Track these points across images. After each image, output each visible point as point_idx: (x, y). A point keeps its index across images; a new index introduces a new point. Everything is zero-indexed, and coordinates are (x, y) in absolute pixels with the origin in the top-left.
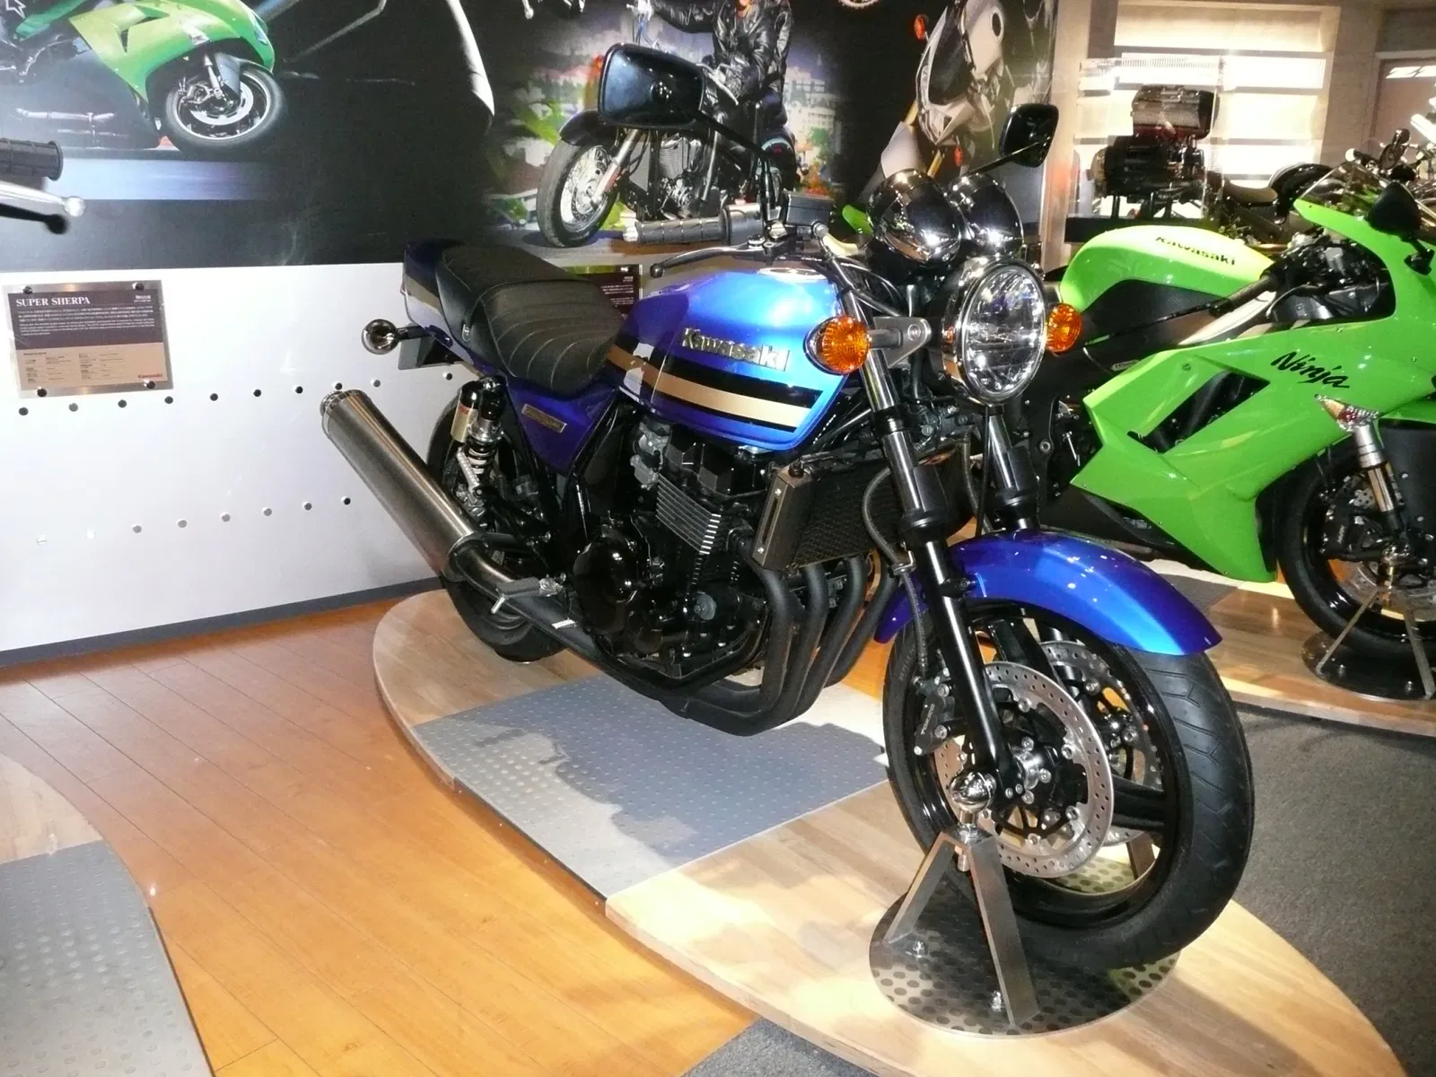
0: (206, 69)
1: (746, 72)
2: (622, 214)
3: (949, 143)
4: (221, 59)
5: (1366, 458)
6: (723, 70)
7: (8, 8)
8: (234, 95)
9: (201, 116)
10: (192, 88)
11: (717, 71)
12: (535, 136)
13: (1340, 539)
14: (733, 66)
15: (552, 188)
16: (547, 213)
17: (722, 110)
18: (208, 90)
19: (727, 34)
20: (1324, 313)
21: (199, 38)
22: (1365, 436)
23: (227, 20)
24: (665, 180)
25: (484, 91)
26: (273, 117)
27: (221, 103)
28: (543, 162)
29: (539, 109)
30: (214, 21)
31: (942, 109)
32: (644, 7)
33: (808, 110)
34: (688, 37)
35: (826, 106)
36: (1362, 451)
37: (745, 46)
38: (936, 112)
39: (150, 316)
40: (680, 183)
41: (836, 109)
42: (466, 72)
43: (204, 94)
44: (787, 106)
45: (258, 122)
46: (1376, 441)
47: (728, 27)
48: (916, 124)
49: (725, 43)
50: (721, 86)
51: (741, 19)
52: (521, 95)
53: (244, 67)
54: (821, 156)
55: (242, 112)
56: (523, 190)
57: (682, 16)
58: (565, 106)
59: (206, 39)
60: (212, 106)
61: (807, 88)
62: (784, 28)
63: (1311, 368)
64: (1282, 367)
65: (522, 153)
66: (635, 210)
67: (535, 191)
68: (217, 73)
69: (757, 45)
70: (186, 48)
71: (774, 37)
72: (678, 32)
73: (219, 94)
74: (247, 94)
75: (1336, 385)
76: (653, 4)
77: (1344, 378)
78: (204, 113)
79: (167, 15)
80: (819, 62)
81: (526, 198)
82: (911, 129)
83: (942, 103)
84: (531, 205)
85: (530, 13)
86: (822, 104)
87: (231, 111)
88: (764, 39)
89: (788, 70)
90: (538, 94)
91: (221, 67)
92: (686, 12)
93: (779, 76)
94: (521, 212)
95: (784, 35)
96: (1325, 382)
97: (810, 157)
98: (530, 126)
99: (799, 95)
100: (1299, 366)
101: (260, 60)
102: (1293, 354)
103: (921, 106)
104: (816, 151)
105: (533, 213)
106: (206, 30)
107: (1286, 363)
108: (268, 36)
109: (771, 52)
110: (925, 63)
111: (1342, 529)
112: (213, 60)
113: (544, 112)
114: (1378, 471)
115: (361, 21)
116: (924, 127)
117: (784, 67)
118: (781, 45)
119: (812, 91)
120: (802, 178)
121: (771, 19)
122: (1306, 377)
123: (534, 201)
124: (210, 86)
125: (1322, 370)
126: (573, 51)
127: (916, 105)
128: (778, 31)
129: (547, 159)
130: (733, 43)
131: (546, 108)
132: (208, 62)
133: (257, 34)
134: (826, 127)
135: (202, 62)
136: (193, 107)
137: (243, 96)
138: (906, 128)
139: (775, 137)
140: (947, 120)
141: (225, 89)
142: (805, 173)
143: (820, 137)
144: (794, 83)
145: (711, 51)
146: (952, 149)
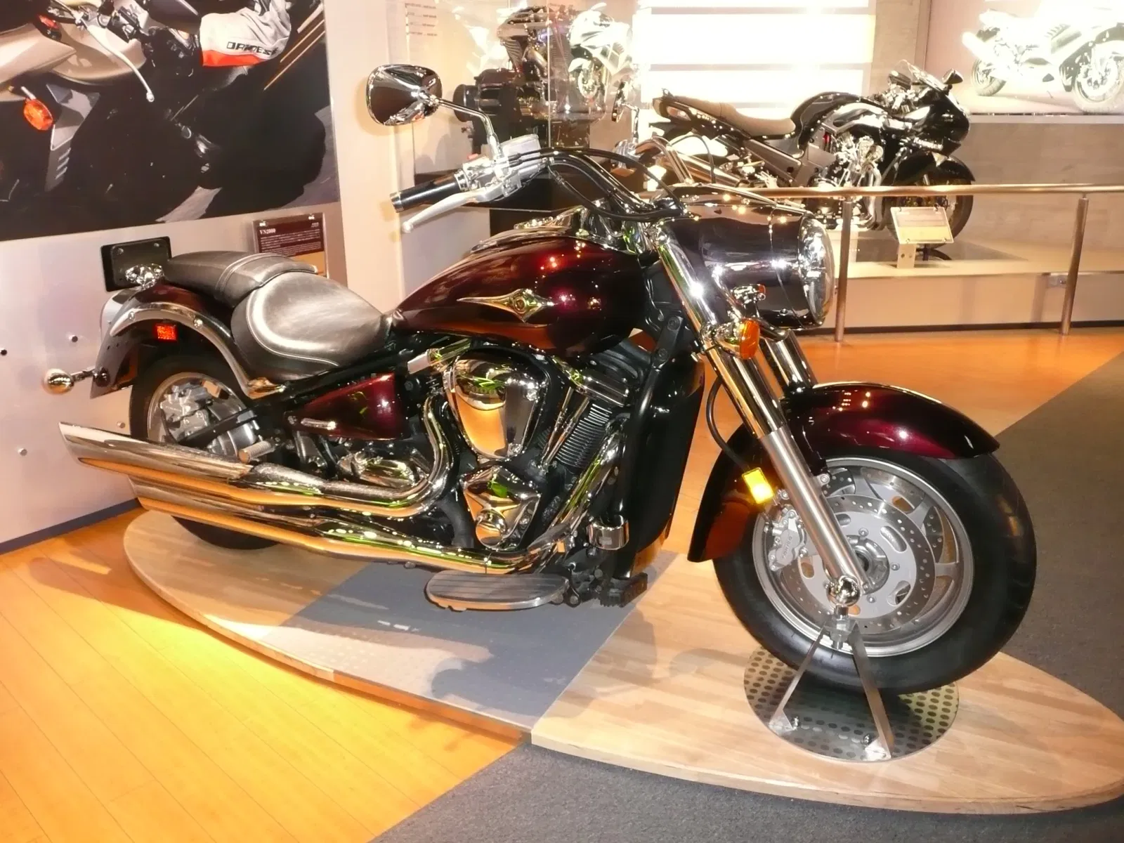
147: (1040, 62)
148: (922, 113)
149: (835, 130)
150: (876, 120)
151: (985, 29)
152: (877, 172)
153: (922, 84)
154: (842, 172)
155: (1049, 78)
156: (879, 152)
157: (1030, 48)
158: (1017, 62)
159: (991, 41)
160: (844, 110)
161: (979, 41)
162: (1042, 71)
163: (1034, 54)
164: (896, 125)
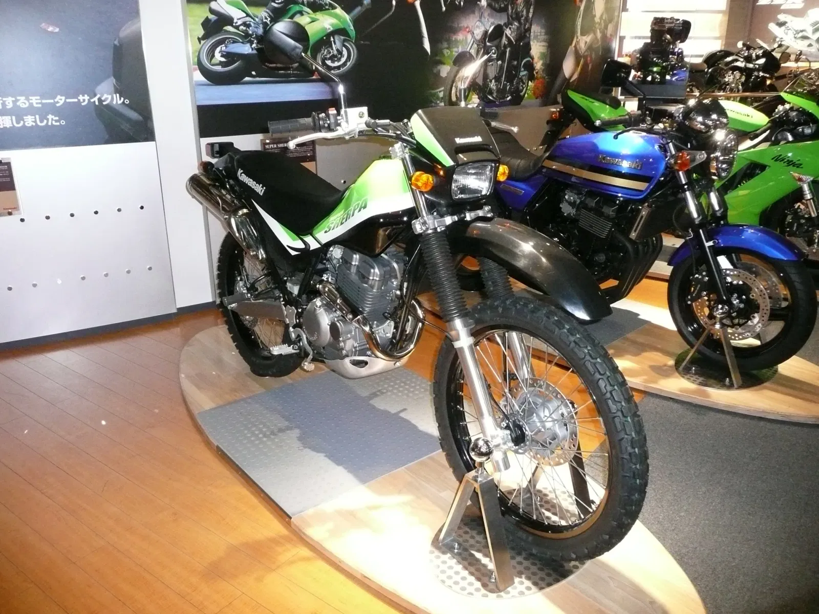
0: (331, 42)
1: (518, 28)
2: (473, 97)
3: (586, 54)
4: (336, 37)
5: (806, 196)
6: (510, 28)
7: (264, 20)
8: (340, 52)
9: (329, 63)
10: (326, 51)
11: (508, 29)
12: (444, 64)
13: (795, 228)
14: (513, 26)
15: (449, 87)
16: (447, 98)
17: (509, 47)
18: (331, 51)
19: (512, 12)
20: (790, 138)
21: (329, 29)
22: (806, 188)
23: (340, 21)
24: (488, 80)
25: (427, 45)
26: (353, 62)
27: (336, 57)
28: (446, 75)
29: (446, 52)
30: (334, 21)
31: (584, 38)
32: (484, 3)
33: (539, 44)
34: (498, 14)
35: (545, 42)
36: (805, 193)
37: (517, 17)
38: (582, 39)
39: (311, 150)
40: (493, 81)
41: (548, 43)
42: (421, 37)
43: (330, 53)
44: (532, 43)
45: (348, 64)
46: (810, 189)
47: (512, 9)
48: (575, 46)
49: (511, 17)
50: (509, 36)
51: (517, 5)
52: (440, 45)
53: (345, 40)
54: (542, 65)
55: (343, 60)
56: (439, 88)
57: (497, 5)
58: (455, 49)
59: (332, 29)
60: (332, 58)
61: (539, 34)
62: (532, 7)
63: (788, 160)
64: (776, 160)
65: (439, 72)
66: (477, 94)
67: (443, 88)
68: (335, 44)
69: (522, 16)
70: (325, 33)
71: (528, 12)
72: (495, 13)
73: (335, 52)
74: (345, 52)
75: (798, 167)
76: (487, 1)
77: (801, 164)
78: (330, 61)
79: (318, 20)
80: (543, 21)
81: (440, 92)
82: (574, 49)
83: (585, 36)
84: (441, 95)
85: (444, 9)
86: (544, 41)
87: (339, 60)
88: (525, 13)
89: (533, 26)
90: (445, 45)
91: (337, 41)
92: (498, 3)
93: (529, 30)
94: (438, 98)
95: (531, 10)
96: (794, 166)
97: (538, 65)
98: (443, 59)
99: (536, 37)
100: (783, 160)
101: (349, 36)
102: (780, 155)
103: (577, 38)
104: (541, 62)
105: (442, 98)
106: (332, 25)
107: (778, 159)
108: (354, 26)
109: (527, 19)
110: (580, 17)
111: (796, 225)
112: (334, 38)
113: (447, 53)
114: (811, 200)
115: (386, 17)
116: (578, 47)
117: (531, 25)
118: (530, 15)
119: (541, 35)
120: (536, 75)
121: (527, 4)
122: (786, 164)
123: (442, 93)
124: (332, 49)
125: (792, 161)
126: (458, 25)
127: (575, 38)
128: (530, 8)
129: (448, 73)
130: (514, 16)
131: (448, 51)
132: (332, 39)
133: (349, 26)
134: (545, 51)
135: (330, 38)
136: (326, 59)
137: (344, 53)
138: (572, 49)
139: (526, 58)
140: (586, 42)
141: (338, 50)
142: (537, 73)
143: (543, 56)
144: (534, 32)
145: (506, 21)
146: (587, 56)
147: (805, 38)
148: (762, 61)
149: (725, 68)
150: (741, 64)
151: (780, 22)
152: (740, 87)
153: (761, 48)
154: (725, 87)
155: (810, 45)
156: (743, 79)
157: (802, 31)
158: (795, 38)
159: (783, 28)
160: (729, 59)
161: (777, 27)
162: (807, 42)
163: (804, 34)
164: (751, 66)
